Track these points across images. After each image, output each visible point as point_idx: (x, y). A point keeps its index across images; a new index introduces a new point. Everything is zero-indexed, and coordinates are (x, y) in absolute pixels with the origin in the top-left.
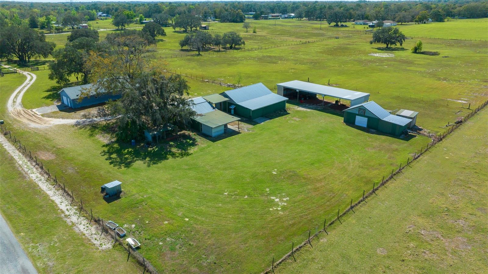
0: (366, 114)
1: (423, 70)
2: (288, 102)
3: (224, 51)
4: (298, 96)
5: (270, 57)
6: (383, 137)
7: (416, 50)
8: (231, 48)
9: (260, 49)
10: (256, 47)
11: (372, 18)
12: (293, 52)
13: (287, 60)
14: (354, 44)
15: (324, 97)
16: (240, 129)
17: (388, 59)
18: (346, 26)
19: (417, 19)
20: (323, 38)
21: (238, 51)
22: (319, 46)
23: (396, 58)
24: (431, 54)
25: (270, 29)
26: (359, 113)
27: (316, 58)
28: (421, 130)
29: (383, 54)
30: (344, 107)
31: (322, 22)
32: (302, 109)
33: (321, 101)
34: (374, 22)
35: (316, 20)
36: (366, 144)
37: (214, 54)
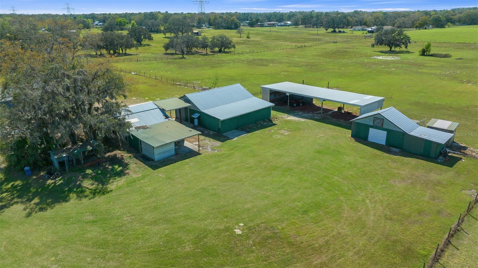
0: (385, 126)
1: (438, 72)
2: (274, 109)
3: (212, 54)
4: (289, 101)
5: (261, 60)
6: (413, 161)
7: (424, 53)
8: (220, 51)
9: (252, 53)
10: (247, 50)
11: (371, 24)
12: (287, 55)
13: (280, 63)
14: (353, 48)
15: (322, 103)
16: (200, 148)
17: (393, 62)
18: (344, 32)
19: (418, 25)
20: (320, 42)
21: (227, 54)
22: (316, 49)
23: (403, 61)
24: (442, 56)
25: (264, 35)
26: (373, 124)
27: (313, 61)
28: (465, 148)
29: (387, 57)
30: (349, 116)
31: (319, 29)
32: (293, 119)
33: (319, 108)
34: (373, 28)
35: (313, 28)
36: (389, 172)
37: (199, 57)
